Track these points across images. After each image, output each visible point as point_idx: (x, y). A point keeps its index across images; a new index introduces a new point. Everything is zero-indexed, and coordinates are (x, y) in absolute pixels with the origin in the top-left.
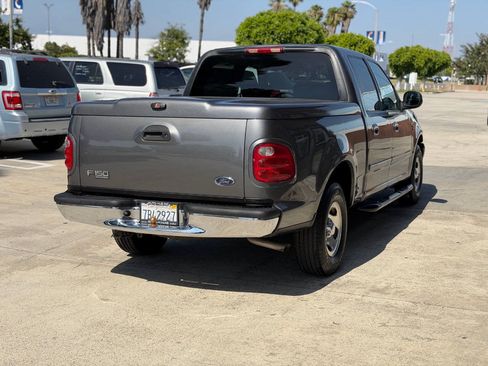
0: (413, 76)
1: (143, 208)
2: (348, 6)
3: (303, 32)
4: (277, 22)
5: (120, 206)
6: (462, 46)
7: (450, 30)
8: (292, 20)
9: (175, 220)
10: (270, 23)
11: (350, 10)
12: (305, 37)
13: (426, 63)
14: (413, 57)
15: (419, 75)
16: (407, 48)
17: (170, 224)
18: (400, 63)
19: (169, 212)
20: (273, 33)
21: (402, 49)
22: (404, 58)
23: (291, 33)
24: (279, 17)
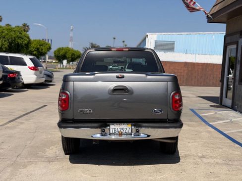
0: (65, 62)
1: (111, 127)
2: (25, 25)
3: (21, 38)
4: (6, 32)
5: (100, 127)
6: (84, 48)
7: (71, 40)
8: (14, 31)
9: (130, 132)
10: (2, 32)
11: (26, 28)
12: (22, 40)
13: (72, 55)
14: (66, 53)
15: (67, 61)
16: (63, 48)
17: (127, 134)
18: (60, 55)
19: (127, 128)
20: (4, 37)
21: (60, 48)
22: (61, 53)
23: (15, 38)
24: (7, 30)
